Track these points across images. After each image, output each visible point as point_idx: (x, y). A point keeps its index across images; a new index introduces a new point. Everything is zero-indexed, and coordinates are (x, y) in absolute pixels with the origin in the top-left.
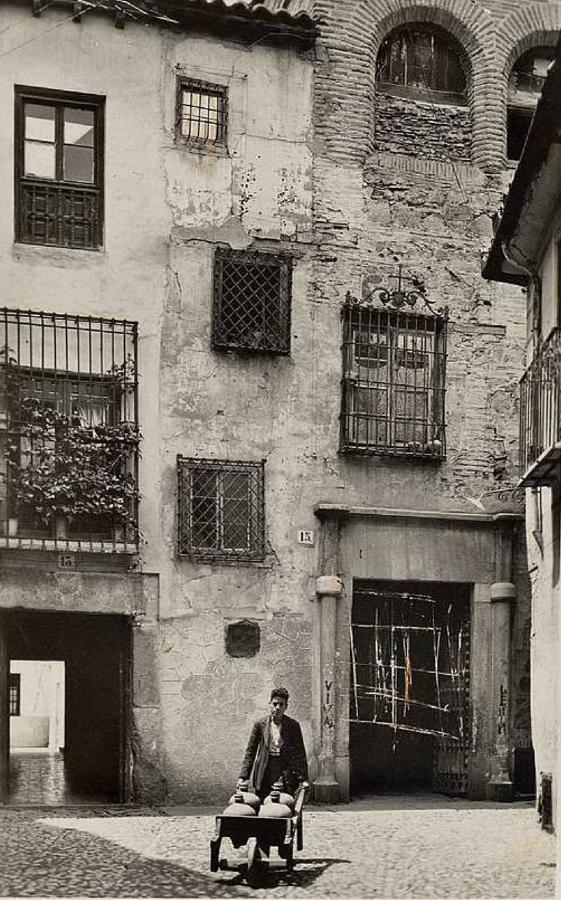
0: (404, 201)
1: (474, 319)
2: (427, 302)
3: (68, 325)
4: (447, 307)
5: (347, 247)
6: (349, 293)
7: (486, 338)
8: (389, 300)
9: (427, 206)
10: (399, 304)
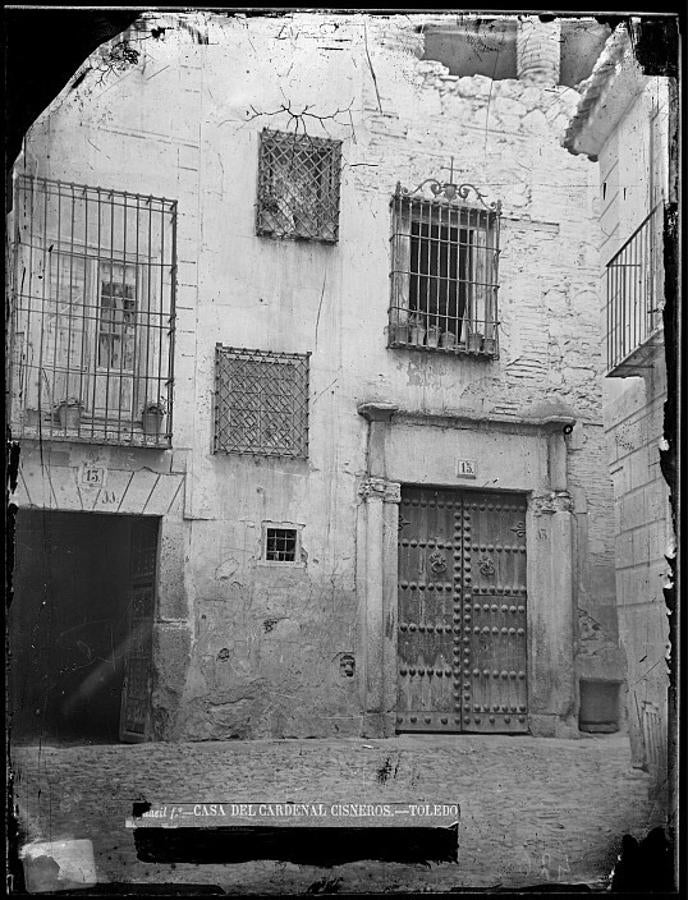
0: (455, 93)
1: (526, 215)
2: (480, 196)
3: (102, 199)
4: (499, 201)
5: (398, 137)
6: (399, 183)
7: (540, 235)
8: (440, 192)
9: (479, 99)
10: (450, 196)
